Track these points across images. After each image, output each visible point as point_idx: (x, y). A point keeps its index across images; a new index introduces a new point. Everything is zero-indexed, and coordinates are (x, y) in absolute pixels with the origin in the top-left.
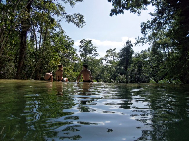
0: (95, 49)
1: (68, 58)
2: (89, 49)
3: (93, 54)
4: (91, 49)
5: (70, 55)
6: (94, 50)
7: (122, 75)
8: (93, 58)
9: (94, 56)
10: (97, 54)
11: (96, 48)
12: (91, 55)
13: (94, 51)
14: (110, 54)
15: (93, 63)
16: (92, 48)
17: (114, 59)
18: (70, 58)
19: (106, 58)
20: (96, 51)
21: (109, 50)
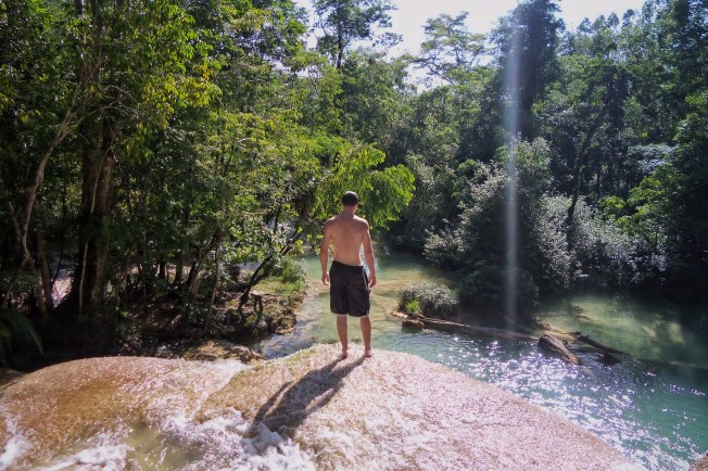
0: (386, 12)
1: (266, 57)
2: (359, 14)
3: (375, 39)
4: (370, 16)
5: (278, 42)
6: (377, 18)
7: (531, 141)
8: (378, 56)
9: (379, 49)
10: (393, 38)
11: (388, 8)
12: (365, 43)
13: (377, 22)
14: (445, 38)
15: (377, 80)
16: (371, 12)
17: (458, 60)
18: (277, 56)
19: (427, 56)
20: (391, 25)
21: (439, 20)
